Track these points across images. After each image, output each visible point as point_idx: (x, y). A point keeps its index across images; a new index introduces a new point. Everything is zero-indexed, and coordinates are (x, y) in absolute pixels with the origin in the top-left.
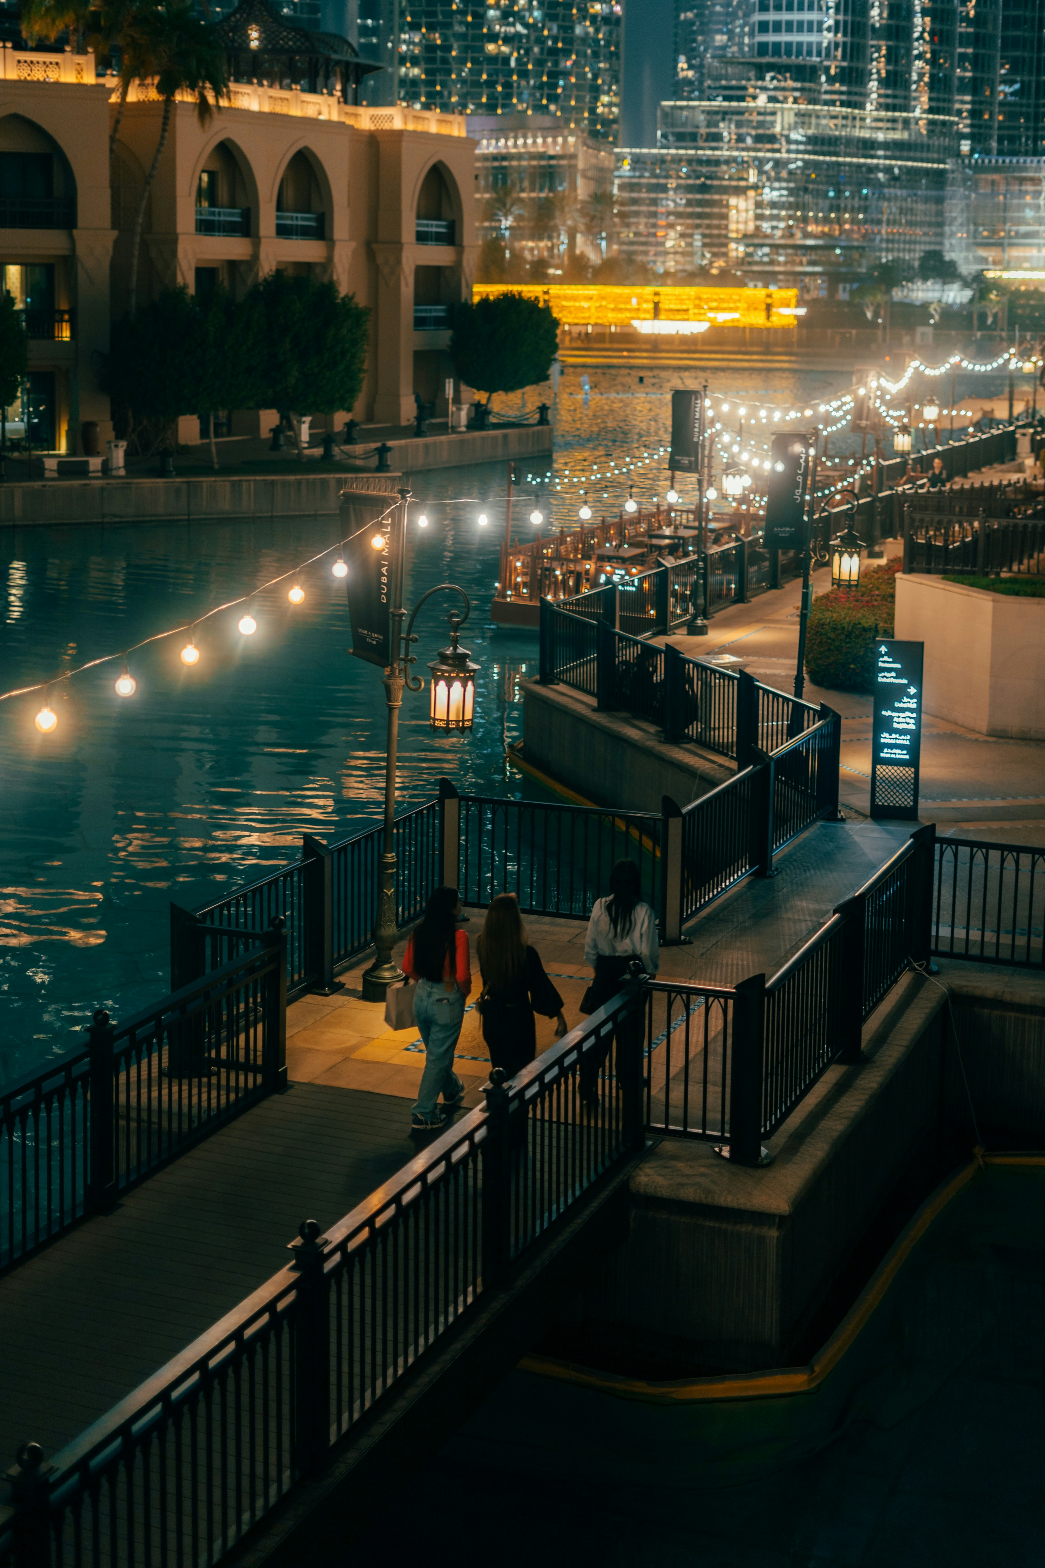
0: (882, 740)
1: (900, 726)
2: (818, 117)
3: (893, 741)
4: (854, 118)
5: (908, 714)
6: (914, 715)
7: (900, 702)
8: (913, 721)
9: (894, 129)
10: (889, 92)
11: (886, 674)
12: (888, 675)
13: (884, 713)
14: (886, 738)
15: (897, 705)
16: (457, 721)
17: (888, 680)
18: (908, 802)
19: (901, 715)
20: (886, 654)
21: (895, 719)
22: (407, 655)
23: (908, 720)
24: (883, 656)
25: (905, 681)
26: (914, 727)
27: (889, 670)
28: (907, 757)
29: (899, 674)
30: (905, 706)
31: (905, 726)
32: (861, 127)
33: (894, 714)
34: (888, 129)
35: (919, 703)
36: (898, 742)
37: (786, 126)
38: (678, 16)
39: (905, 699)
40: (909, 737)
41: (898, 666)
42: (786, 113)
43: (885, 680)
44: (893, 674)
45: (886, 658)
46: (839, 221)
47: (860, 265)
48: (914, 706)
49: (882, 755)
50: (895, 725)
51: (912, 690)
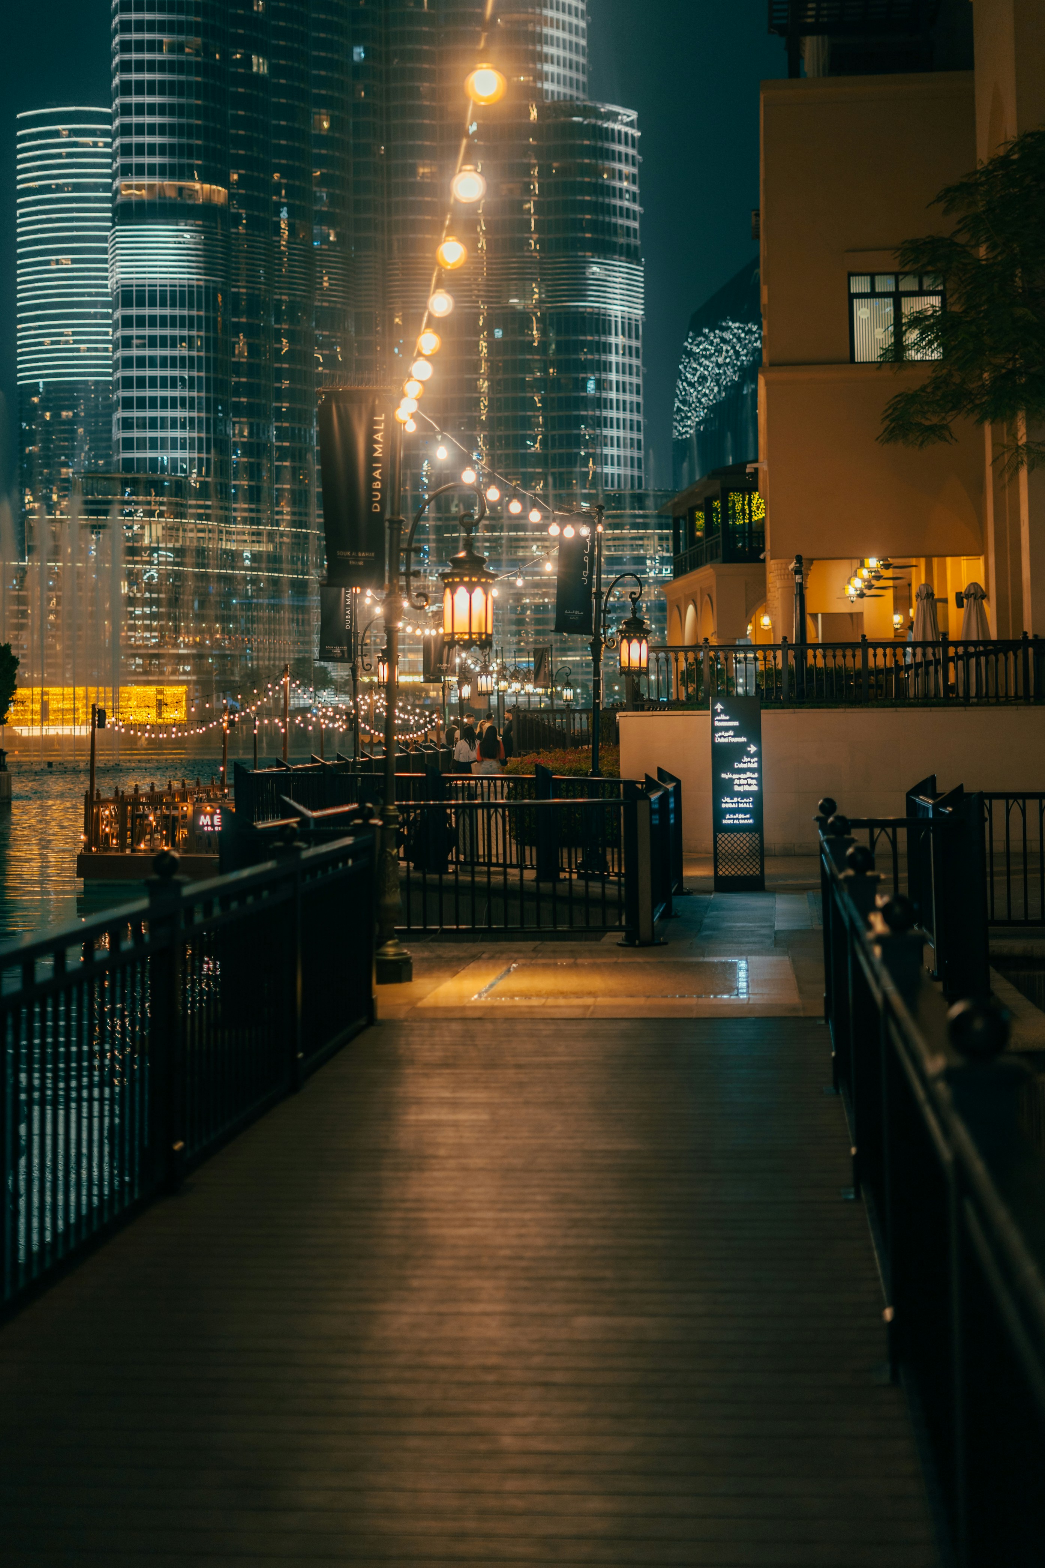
0: (724, 806)
1: (741, 789)
2: (184, 530)
3: (735, 806)
4: (221, 532)
5: (749, 774)
6: (756, 775)
7: (740, 762)
8: (754, 782)
9: (259, 542)
10: (253, 506)
11: (723, 733)
12: (726, 734)
13: (723, 776)
14: (728, 803)
15: (737, 766)
16: (480, 634)
17: (725, 740)
18: (754, 871)
19: (742, 776)
20: (722, 712)
21: (737, 782)
22: (408, 567)
23: (750, 781)
24: (719, 714)
25: (743, 740)
26: (755, 788)
27: (727, 729)
28: (751, 821)
29: (738, 732)
30: (745, 766)
31: (747, 788)
32: (227, 540)
33: (735, 776)
34: (253, 542)
35: (760, 762)
36: (741, 806)
37: (154, 538)
38: (24, 450)
39: (746, 759)
40: (751, 800)
41: (736, 724)
42: (153, 526)
43: (722, 740)
44: (731, 733)
45: (723, 717)
46: (211, 632)
47: (232, 674)
48: (755, 765)
49: (724, 822)
50: (736, 788)
51: (753, 749)
